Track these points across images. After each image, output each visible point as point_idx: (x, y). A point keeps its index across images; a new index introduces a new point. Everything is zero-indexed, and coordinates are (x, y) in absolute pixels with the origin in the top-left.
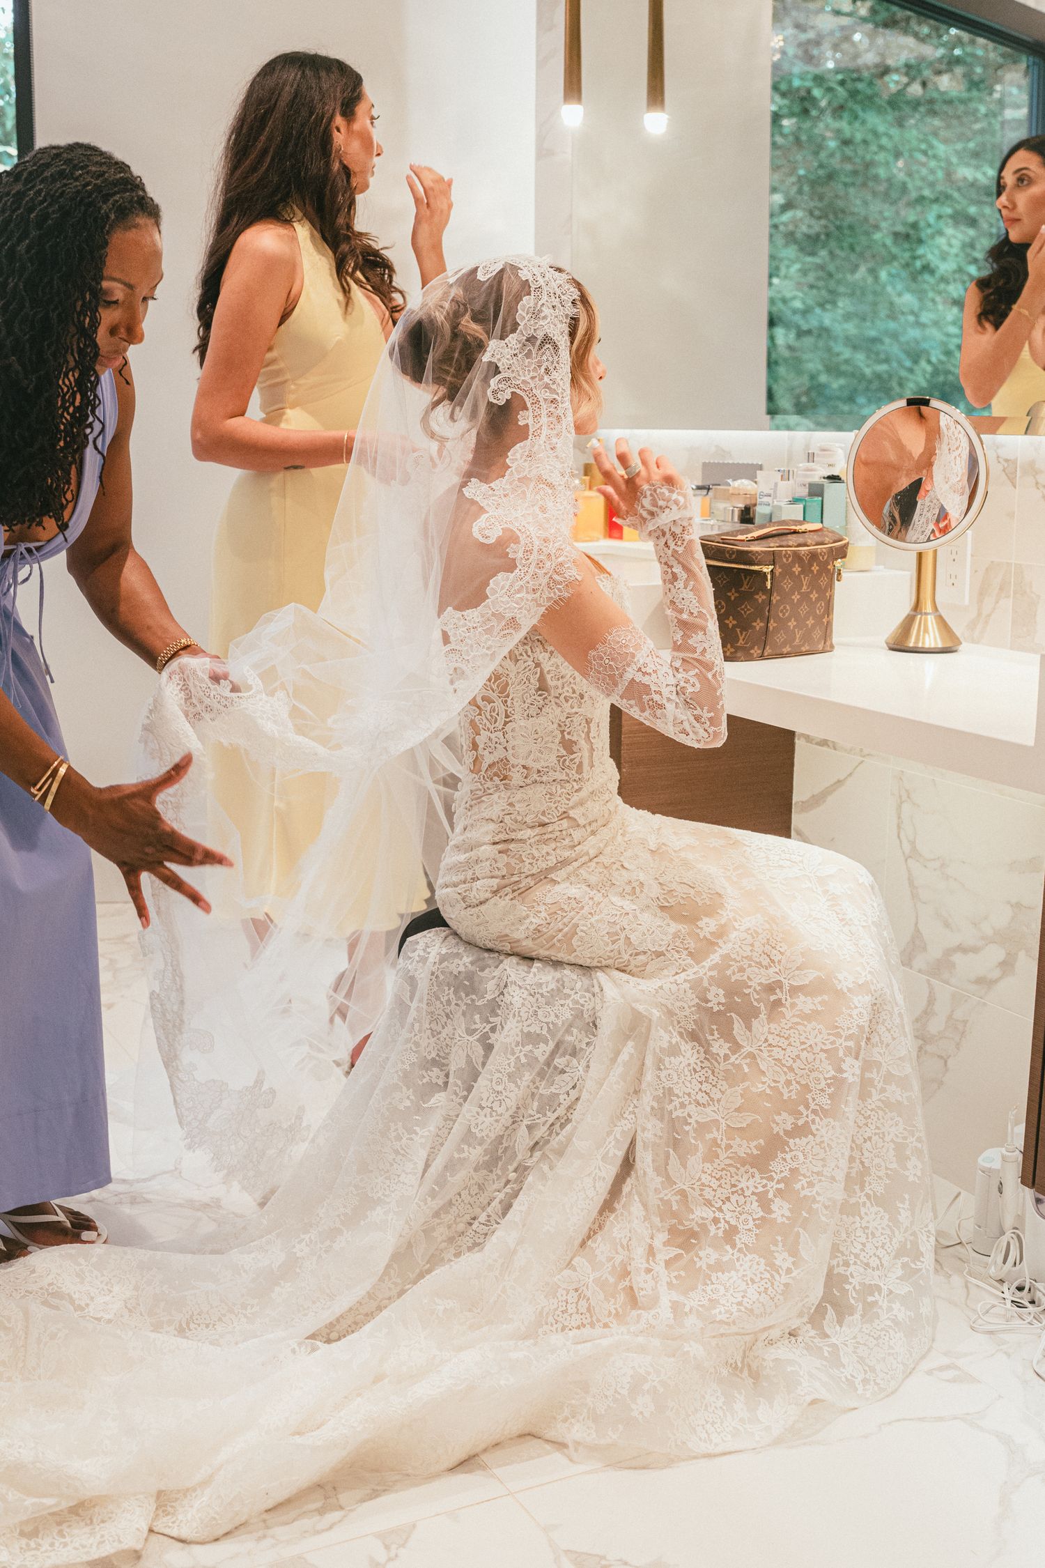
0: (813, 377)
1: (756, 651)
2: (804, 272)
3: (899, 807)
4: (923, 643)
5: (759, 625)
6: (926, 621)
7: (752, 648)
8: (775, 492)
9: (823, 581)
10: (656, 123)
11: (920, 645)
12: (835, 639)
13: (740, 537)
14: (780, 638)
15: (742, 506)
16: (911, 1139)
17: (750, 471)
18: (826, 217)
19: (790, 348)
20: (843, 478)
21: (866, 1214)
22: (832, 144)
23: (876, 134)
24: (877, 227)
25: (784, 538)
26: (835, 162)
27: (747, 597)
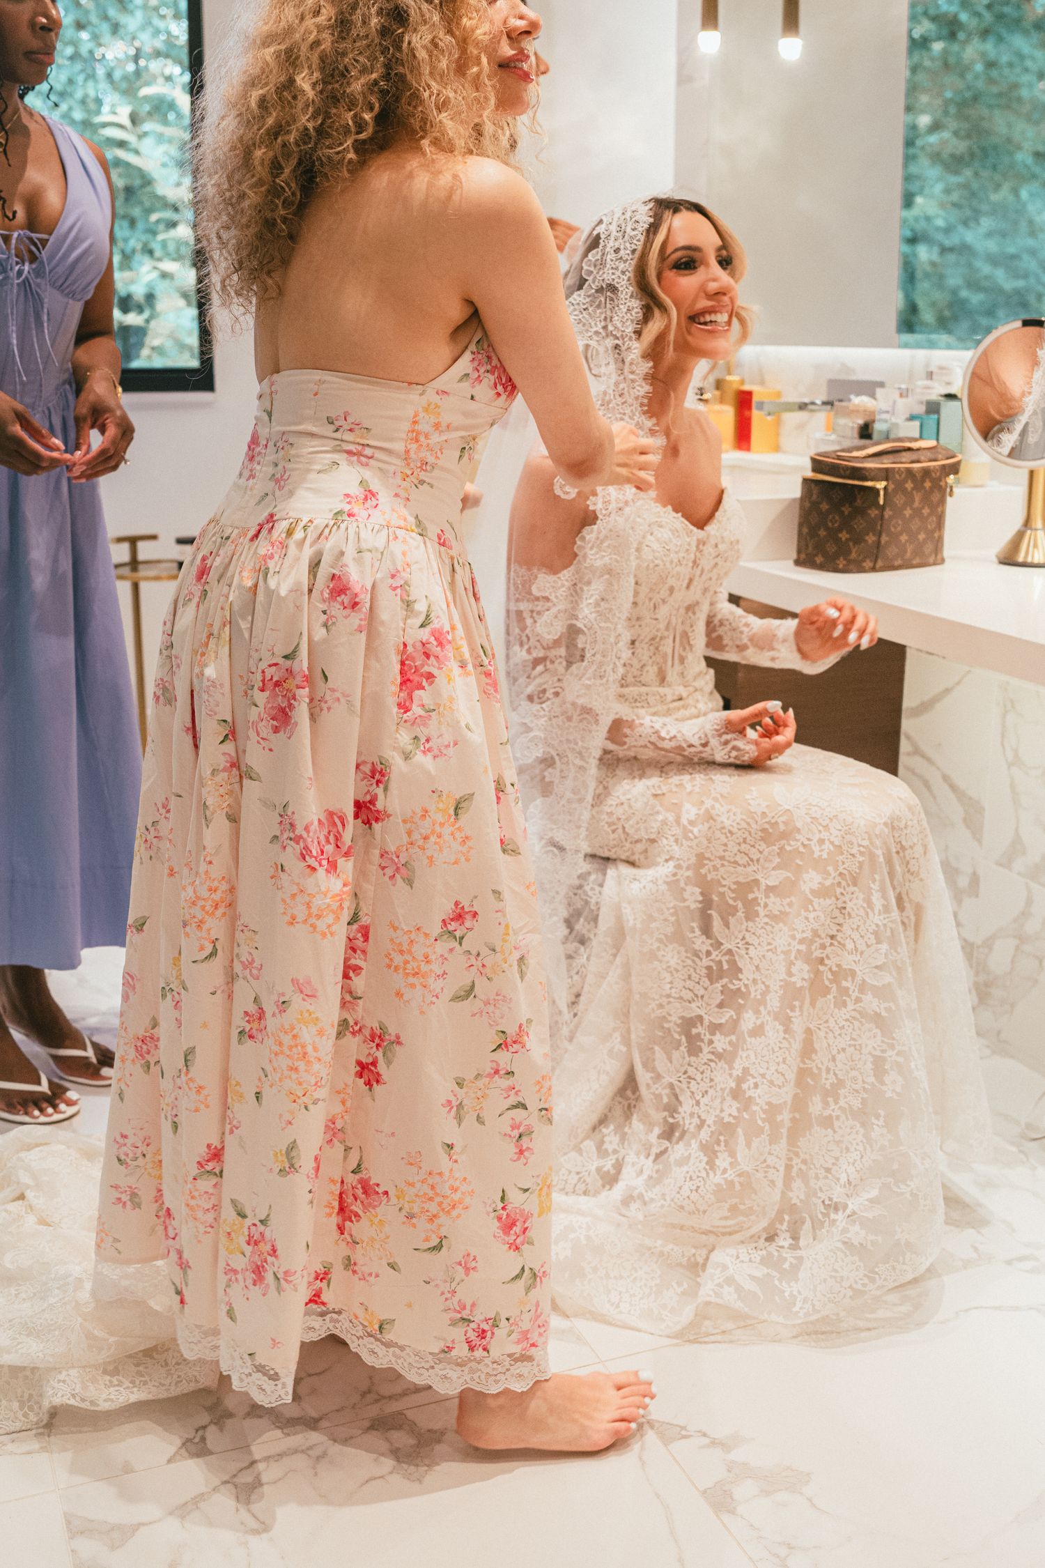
0: (954, 292)
1: (867, 564)
2: (947, 191)
3: (1004, 716)
4: (1033, 557)
5: (871, 539)
6: (1036, 536)
7: (863, 561)
8: (894, 410)
9: (935, 497)
10: (791, 49)
11: (1029, 560)
12: (947, 552)
13: (855, 454)
14: (892, 551)
15: (861, 422)
16: (890, 1053)
17: (869, 388)
18: (968, 136)
19: (933, 264)
20: (959, 395)
21: (840, 1127)
22: (979, 67)
23: (1021, 56)
24: (1019, 148)
25: (897, 455)
26: (980, 84)
27: (861, 512)
